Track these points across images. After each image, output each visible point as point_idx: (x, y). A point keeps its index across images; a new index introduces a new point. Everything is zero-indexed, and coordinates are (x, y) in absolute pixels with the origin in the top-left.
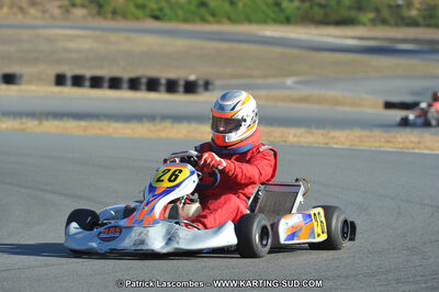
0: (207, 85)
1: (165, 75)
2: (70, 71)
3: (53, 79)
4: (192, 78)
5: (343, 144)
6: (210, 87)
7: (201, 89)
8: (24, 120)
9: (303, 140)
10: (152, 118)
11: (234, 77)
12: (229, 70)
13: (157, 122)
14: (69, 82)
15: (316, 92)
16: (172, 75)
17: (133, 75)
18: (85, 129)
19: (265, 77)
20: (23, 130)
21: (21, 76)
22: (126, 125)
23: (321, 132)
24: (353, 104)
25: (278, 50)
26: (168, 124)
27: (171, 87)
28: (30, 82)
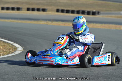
0: (98, 13)
1: (87, 10)
2: (60, 8)
3: (56, 10)
4: (94, 11)
6: (99, 14)
7: (97, 14)
8: (48, 21)
11: (106, 11)
12: (105, 9)
14: (60, 11)
16: (89, 10)
17: (78, 10)
18: (64, 24)
19: (115, 11)
20: (47, 24)
21: (47, 9)
25: (118, 4)
27: (88, 13)
28: (49, 11)
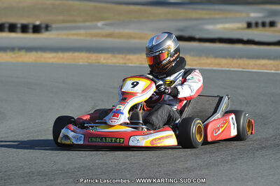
0: (47, 28)
1: (20, 21)
4: (38, 23)
5: (135, 63)
6: (49, 29)
7: (43, 30)
9: (110, 61)
10: (12, 49)
11: (64, 22)
12: (61, 18)
13: (16, 51)
15: (117, 30)
16: (25, 21)
19: (84, 21)
23: (121, 56)
24: (141, 38)
25: (92, 4)
26: (23, 53)
27: (24, 29)
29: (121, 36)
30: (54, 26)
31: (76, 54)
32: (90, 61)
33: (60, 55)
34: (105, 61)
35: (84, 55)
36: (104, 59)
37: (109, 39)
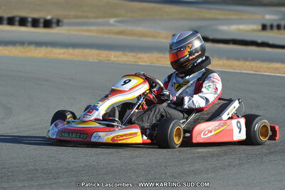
0: (58, 23)
1: (31, 15)
4: (49, 17)
5: (146, 62)
6: (60, 24)
7: (54, 25)
9: (120, 59)
10: (22, 43)
11: (76, 17)
12: (73, 13)
13: (25, 46)
15: (129, 28)
16: (36, 15)
17: (10, 15)
19: (96, 18)
22: (5, 48)
23: (132, 54)
24: (153, 37)
26: (32, 48)
27: (35, 23)
29: (133, 34)
30: (65, 21)
31: (87, 51)
32: (100, 58)
33: (71, 51)
34: (115, 59)
35: (94, 52)
36: (115, 56)
37: (121, 37)
